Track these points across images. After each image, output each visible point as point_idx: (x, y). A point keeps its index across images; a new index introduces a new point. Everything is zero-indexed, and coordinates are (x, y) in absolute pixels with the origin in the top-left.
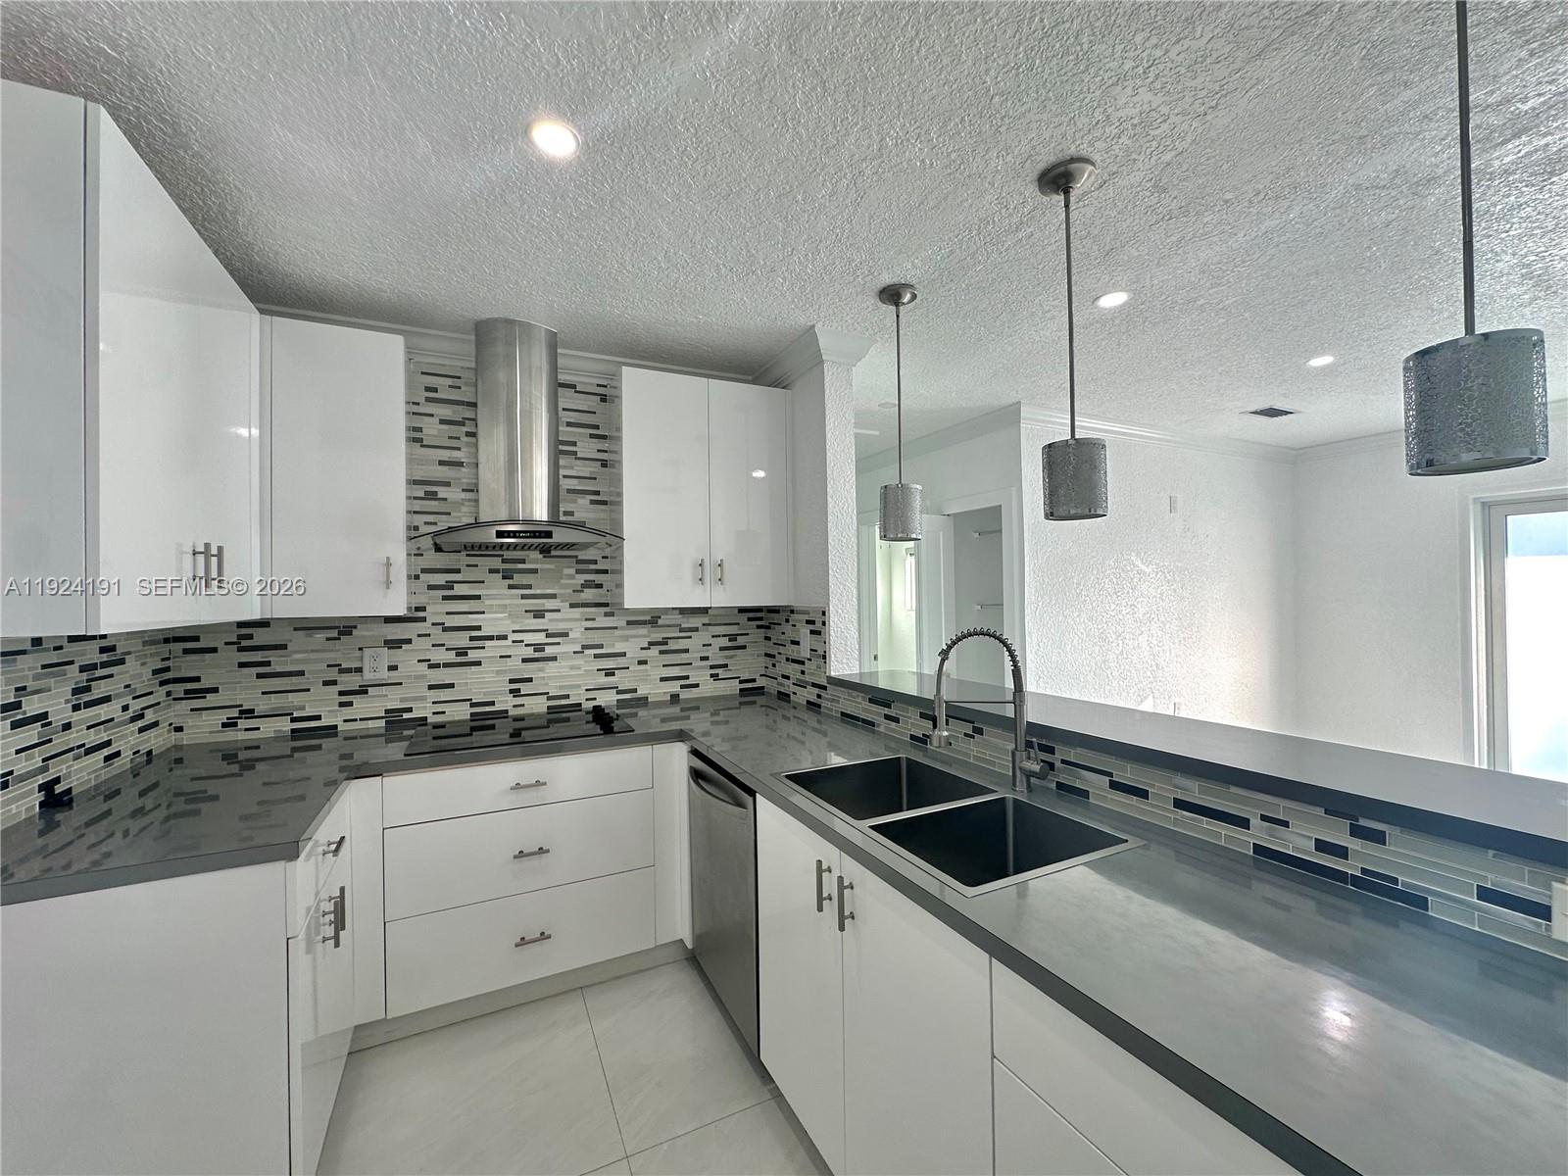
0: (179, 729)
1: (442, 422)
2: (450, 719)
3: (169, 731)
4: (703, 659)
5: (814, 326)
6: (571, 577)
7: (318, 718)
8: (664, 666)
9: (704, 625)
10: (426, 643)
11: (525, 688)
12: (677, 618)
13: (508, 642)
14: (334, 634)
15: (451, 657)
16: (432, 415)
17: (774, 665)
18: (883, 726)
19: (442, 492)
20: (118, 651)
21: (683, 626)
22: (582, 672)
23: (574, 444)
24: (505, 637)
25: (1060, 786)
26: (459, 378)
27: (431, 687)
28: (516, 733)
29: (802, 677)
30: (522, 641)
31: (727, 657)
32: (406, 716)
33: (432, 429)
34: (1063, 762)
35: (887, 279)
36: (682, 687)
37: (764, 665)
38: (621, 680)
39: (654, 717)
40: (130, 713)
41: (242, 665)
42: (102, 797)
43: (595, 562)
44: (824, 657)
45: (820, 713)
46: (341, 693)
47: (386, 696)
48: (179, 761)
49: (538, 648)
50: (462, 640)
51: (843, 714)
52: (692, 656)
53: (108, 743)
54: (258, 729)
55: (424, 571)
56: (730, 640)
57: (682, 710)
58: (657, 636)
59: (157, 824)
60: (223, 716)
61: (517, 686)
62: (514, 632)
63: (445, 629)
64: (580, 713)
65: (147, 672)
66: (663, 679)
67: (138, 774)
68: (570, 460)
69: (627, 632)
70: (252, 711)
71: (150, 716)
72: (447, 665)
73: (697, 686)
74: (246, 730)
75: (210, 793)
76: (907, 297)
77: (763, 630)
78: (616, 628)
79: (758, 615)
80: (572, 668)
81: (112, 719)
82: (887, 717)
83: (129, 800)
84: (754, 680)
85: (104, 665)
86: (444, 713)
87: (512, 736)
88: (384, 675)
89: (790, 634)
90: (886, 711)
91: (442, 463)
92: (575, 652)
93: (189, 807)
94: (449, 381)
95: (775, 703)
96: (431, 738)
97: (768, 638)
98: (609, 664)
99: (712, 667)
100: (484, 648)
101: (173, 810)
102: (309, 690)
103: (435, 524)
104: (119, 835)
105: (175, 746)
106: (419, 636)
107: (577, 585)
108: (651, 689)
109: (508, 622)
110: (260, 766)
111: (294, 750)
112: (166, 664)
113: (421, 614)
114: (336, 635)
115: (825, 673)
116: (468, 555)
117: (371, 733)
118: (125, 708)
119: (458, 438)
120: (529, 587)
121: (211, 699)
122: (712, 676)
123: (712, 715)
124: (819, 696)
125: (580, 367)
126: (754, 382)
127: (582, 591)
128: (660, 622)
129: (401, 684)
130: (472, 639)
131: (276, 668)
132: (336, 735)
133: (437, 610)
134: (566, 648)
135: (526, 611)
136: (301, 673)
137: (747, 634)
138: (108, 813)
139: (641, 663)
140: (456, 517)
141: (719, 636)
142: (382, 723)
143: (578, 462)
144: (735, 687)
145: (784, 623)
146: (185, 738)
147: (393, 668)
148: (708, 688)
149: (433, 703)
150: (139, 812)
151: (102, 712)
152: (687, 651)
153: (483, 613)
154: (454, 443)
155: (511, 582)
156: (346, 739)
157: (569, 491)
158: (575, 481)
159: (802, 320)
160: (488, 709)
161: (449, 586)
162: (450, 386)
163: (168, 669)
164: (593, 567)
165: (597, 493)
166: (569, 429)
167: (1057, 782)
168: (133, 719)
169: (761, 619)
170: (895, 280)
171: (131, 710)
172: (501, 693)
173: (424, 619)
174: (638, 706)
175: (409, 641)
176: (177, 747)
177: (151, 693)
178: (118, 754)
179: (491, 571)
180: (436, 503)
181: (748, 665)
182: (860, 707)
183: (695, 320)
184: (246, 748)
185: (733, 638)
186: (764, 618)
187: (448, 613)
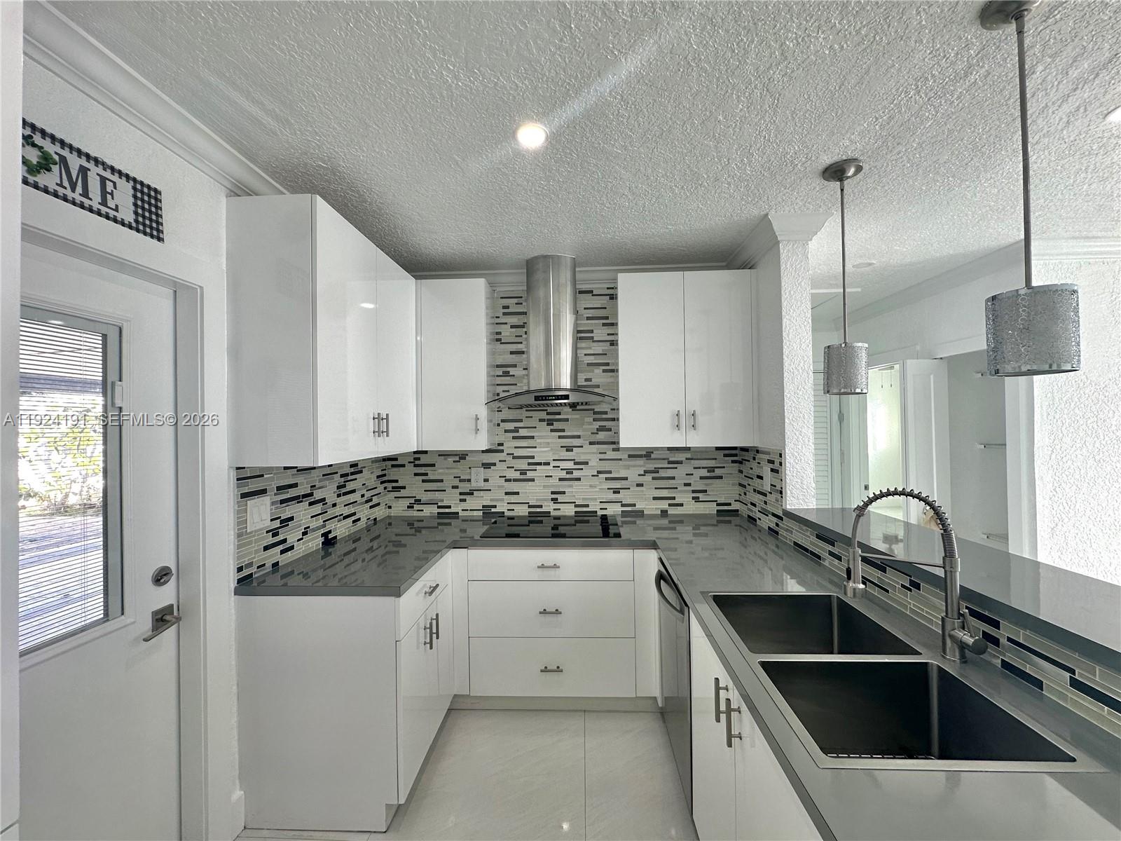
0: (390, 507)
1: (512, 327)
2: (517, 514)
3: (385, 508)
4: (686, 485)
5: (767, 215)
6: (590, 424)
7: (450, 507)
8: (656, 488)
9: (687, 459)
10: (504, 466)
11: (560, 498)
12: (667, 454)
13: (550, 467)
14: (457, 459)
15: (517, 475)
16: (506, 323)
17: (745, 494)
18: (828, 561)
19: (512, 371)
20: (359, 467)
21: (671, 459)
22: (597, 490)
23: (592, 331)
24: (548, 464)
25: (1005, 665)
26: (521, 297)
27: (506, 494)
28: (555, 527)
29: (764, 506)
30: (559, 467)
31: (707, 485)
32: (493, 510)
33: (507, 332)
34: (1009, 640)
35: (827, 160)
36: (670, 505)
37: (738, 493)
38: (625, 496)
39: (649, 525)
40: (365, 499)
41: (416, 474)
42: (351, 541)
43: (606, 413)
44: (781, 493)
45: (777, 539)
46: (461, 494)
47: (483, 497)
48: (390, 524)
49: (569, 472)
50: (523, 465)
51: (796, 544)
52: (678, 482)
53: (354, 514)
54: (422, 510)
55: (503, 421)
56: (708, 472)
57: (670, 522)
58: (651, 466)
59: (380, 556)
60: (407, 502)
61: (556, 496)
62: (554, 460)
63: (514, 458)
64: (595, 518)
65: (374, 477)
66: (655, 498)
67: (370, 530)
68: (589, 343)
69: (628, 463)
70: (420, 500)
71: (375, 500)
72: (515, 480)
73: (682, 505)
74: (418, 510)
75: (403, 542)
76: (851, 171)
77: (736, 464)
78: (621, 459)
79: (734, 452)
80: (591, 486)
81: (356, 502)
82: (831, 554)
83: (364, 544)
84: (730, 504)
85: (352, 474)
86: (513, 510)
87: (553, 529)
88: (482, 484)
89: (756, 471)
90: (830, 548)
91: (512, 353)
92: (592, 476)
93: (395, 549)
94: (516, 301)
95: (746, 524)
96: (506, 525)
97: (741, 472)
98: (617, 485)
99: (694, 492)
100: (536, 470)
101: (388, 549)
102: (445, 491)
103: (508, 391)
104: (360, 561)
105: (388, 516)
106: (500, 461)
107: (594, 429)
108: (647, 505)
109: (551, 453)
110: (424, 532)
111: (439, 524)
112: (384, 472)
113: (501, 448)
114: (458, 459)
115: (782, 506)
116: (527, 410)
117: (475, 518)
118: (363, 496)
119: (521, 336)
120: (563, 430)
121: (403, 493)
122: (693, 498)
123: (693, 529)
124: (777, 525)
125: (594, 278)
126: (728, 267)
127: (598, 433)
128: (653, 456)
129: (490, 490)
130: (529, 464)
131: (431, 477)
132: (458, 518)
133: (510, 445)
134: (587, 472)
135: (561, 447)
136: (442, 481)
137: (724, 467)
138: (355, 549)
139: (638, 485)
140: (520, 387)
141: (700, 468)
142: (481, 513)
143: (595, 344)
144: (713, 508)
145: (751, 460)
146: (393, 512)
147: (486, 480)
148: (691, 508)
149: (508, 503)
150: (371, 549)
151: (351, 498)
152: (673, 478)
153: (536, 447)
154: (519, 340)
155: (552, 427)
156: (463, 521)
157: (589, 364)
158: (592, 357)
159: (756, 212)
160: (538, 510)
161: (516, 430)
162: (516, 304)
163: (385, 475)
164: (604, 416)
165: (608, 364)
166: (589, 321)
167: (1002, 660)
168: (367, 502)
169: (736, 455)
170: (836, 159)
171: (366, 497)
172: (545, 500)
173: (502, 451)
174: (637, 516)
175: (494, 464)
176: (389, 517)
177: (376, 488)
178: (359, 519)
179: (541, 420)
180: (508, 378)
181: (725, 491)
182: (808, 540)
183: (667, 231)
184: (418, 521)
185: (711, 470)
186: (737, 455)
187: (516, 447)
